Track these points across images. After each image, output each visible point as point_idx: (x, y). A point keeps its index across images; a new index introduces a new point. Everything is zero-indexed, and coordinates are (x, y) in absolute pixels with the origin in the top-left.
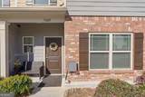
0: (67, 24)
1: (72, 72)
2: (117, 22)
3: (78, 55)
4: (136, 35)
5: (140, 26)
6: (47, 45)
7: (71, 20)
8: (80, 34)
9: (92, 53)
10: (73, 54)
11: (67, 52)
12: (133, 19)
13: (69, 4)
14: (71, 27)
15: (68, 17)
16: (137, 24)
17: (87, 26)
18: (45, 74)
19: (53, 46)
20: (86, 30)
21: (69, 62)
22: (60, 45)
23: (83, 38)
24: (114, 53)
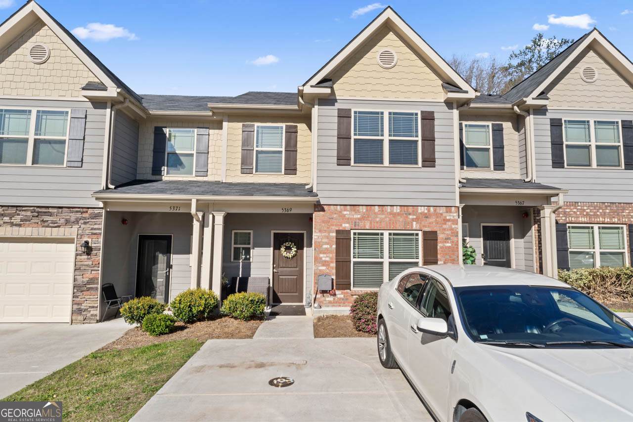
0: (317, 216)
1: (324, 292)
2: (395, 215)
3: (334, 265)
4: (425, 234)
5: (432, 220)
6: (277, 247)
7: (323, 210)
8: (338, 232)
9: (355, 263)
10: (325, 264)
11: (317, 260)
12: (420, 210)
13: (322, 187)
14: (323, 222)
15: (319, 207)
16: (426, 216)
17: (348, 220)
18: (271, 302)
19: (288, 249)
20: (346, 226)
21: (318, 276)
22: (300, 247)
23: (343, 238)
24: (391, 263)
